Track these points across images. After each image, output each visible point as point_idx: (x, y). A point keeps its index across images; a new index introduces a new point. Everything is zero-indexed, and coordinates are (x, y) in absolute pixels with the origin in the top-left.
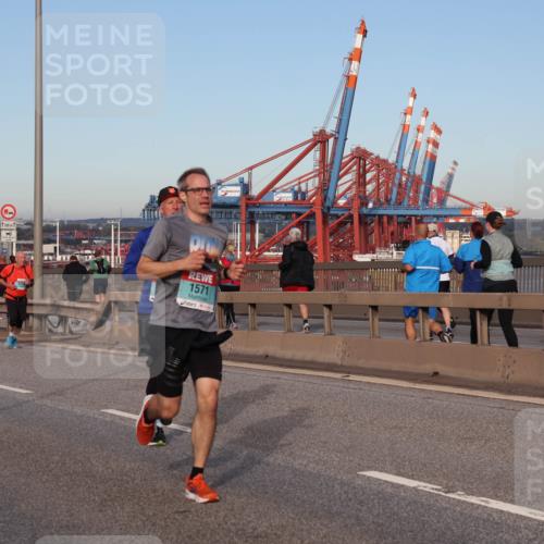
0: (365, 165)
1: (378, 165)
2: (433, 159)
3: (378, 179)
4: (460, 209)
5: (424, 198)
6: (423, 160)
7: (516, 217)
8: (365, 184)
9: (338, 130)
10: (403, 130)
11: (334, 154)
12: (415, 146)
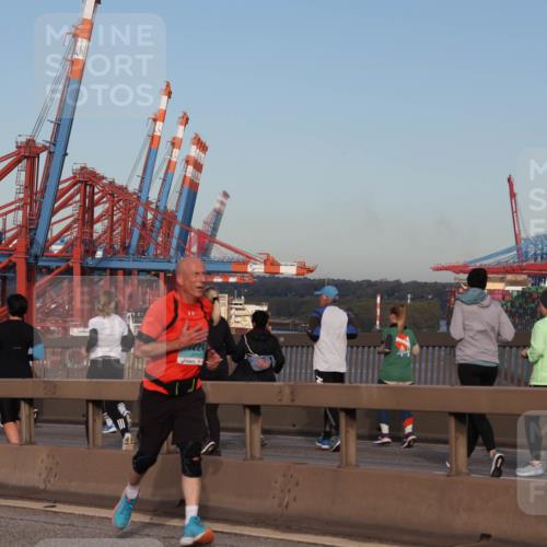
0: (93, 194)
1: (112, 195)
2: (193, 188)
3: (112, 215)
4: (230, 262)
5: (178, 245)
6: (178, 189)
7: (310, 276)
8: (92, 222)
9: (55, 140)
10: (151, 143)
11: (47, 176)
12: (168, 168)
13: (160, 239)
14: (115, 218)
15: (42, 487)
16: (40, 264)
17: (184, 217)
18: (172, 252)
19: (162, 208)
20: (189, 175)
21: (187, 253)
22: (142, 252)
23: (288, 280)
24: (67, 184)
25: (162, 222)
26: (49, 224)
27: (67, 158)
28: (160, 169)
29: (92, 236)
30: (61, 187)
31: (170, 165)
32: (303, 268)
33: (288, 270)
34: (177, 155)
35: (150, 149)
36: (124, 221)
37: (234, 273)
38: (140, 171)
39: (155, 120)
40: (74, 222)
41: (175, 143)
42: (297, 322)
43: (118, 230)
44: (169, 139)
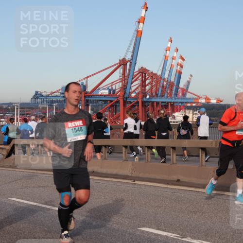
0: (145, 76)
1: (152, 76)
2: (180, 74)
3: (152, 84)
4: (193, 99)
5: (175, 93)
6: (175, 74)
7: (221, 103)
8: (145, 86)
9: (132, 58)
10: (165, 58)
11: (130, 70)
12: (171, 66)
13: (169, 91)
14: (153, 84)
15: (130, 175)
16: (128, 100)
17: (177, 84)
18: (173, 96)
19: (169, 80)
20: (178, 69)
21: (178, 96)
22: (162, 96)
23: (213, 105)
24: (136, 73)
25: (169, 86)
26: (131, 87)
27: (136, 64)
28: (168, 67)
29: (145, 90)
30: (134, 74)
31: (172, 66)
32: (219, 100)
33: (213, 101)
34: (174, 62)
35: (165, 60)
36: (156, 85)
37: (194, 102)
38: (161, 68)
39: (166, 50)
40: (139, 86)
41: (173, 58)
42: (217, 119)
43: (154, 89)
44: (172, 57)
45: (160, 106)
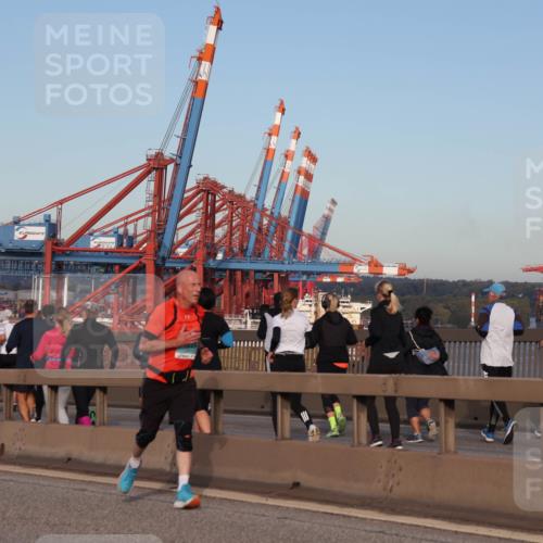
0: (214, 202)
1: (231, 202)
2: (304, 196)
3: (232, 221)
4: (338, 263)
5: (291, 248)
6: (291, 196)
7: (410, 276)
8: (213, 227)
9: (181, 154)
10: (267, 156)
11: (173, 186)
12: (282, 178)
13: (274, 242)
14: (234, 224)
17: (296, 222)
18: (285, 254)
19: (276, 214)
20: (300, 184)
21: (298, 255)
22: (258, 254)
23: (390, 279)
24: (191, 192)
25: (276, 227)
26: (176, 229)
27: (191, 169)
28: (274, 178)
29: (213, 239)
30: (186, 195)
31: (284, 176)
32: (404, 269)
33: (390, 271)
34: (290, 167)
35: (265, 162)
36: (242, 226)
37: (341, 273)
38: (256, 182)
39: (270, 135)
40: (198, 227)
41: (288, 156)
43: (237, 235)
44: (283, 151)
45: (253, 282)
